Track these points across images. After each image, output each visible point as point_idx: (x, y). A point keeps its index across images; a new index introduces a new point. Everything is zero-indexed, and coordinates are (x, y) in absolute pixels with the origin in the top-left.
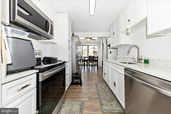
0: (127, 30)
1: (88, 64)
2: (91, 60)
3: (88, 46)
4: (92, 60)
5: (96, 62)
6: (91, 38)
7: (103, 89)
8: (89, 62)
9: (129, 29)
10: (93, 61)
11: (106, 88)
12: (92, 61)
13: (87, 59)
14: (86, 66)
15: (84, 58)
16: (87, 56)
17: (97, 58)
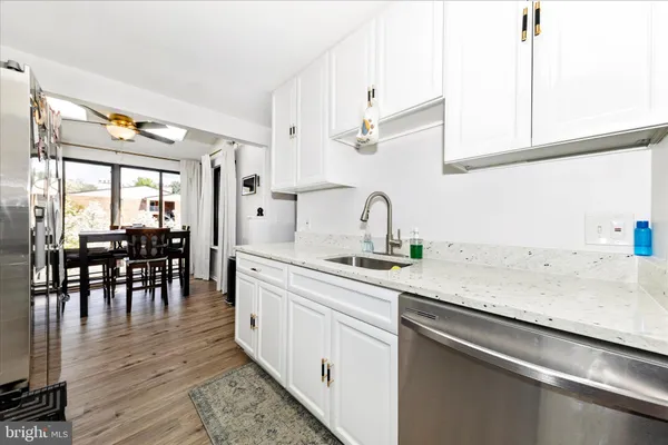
0: (365, 129)
2: (143, 252)
3: (116, 168)
4: (154, 251)
5: (184, 260)
6: (139, 125)
7: (246, 409)
9: (372, 127)
10: (158, 255)
11: (261, 394)
12: (149, 256)
14: (97, 287)
15: (84, 239)
16: (106, 230)
17: (185, 234)
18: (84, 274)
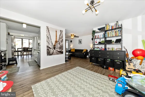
1: (22, 54)
2: (25, 50)
3: (22, 39)
5: (31, 52)
8: (23, 53)
13: (21, 50)
14: (20, 56)
15: (18, 49)
16: (21, 47)
17: (32, 48)
18: (18, 54)
